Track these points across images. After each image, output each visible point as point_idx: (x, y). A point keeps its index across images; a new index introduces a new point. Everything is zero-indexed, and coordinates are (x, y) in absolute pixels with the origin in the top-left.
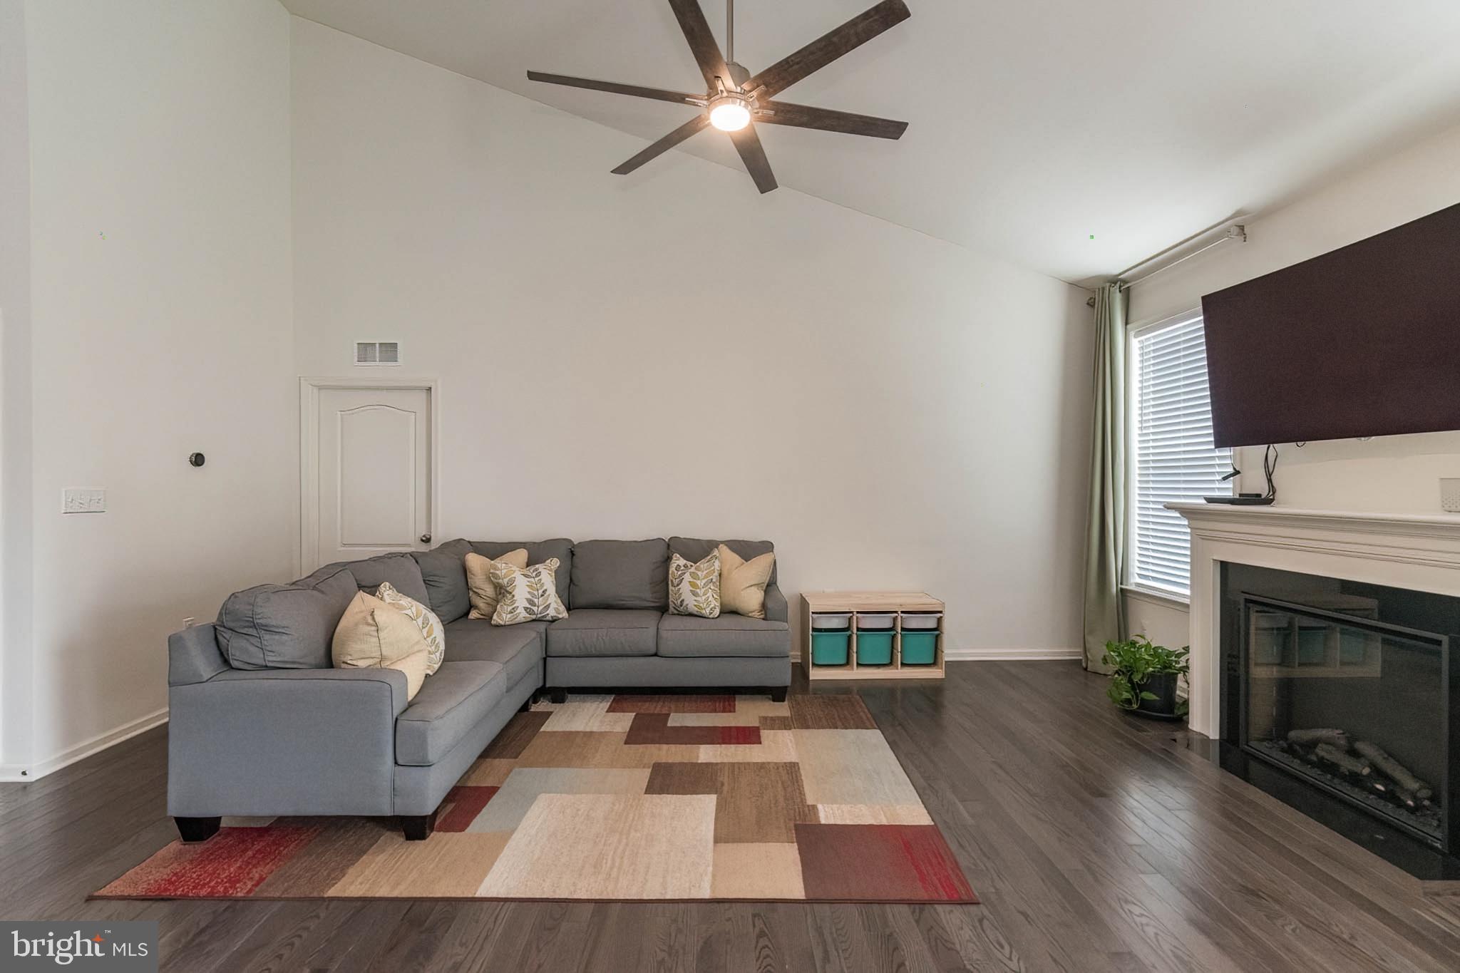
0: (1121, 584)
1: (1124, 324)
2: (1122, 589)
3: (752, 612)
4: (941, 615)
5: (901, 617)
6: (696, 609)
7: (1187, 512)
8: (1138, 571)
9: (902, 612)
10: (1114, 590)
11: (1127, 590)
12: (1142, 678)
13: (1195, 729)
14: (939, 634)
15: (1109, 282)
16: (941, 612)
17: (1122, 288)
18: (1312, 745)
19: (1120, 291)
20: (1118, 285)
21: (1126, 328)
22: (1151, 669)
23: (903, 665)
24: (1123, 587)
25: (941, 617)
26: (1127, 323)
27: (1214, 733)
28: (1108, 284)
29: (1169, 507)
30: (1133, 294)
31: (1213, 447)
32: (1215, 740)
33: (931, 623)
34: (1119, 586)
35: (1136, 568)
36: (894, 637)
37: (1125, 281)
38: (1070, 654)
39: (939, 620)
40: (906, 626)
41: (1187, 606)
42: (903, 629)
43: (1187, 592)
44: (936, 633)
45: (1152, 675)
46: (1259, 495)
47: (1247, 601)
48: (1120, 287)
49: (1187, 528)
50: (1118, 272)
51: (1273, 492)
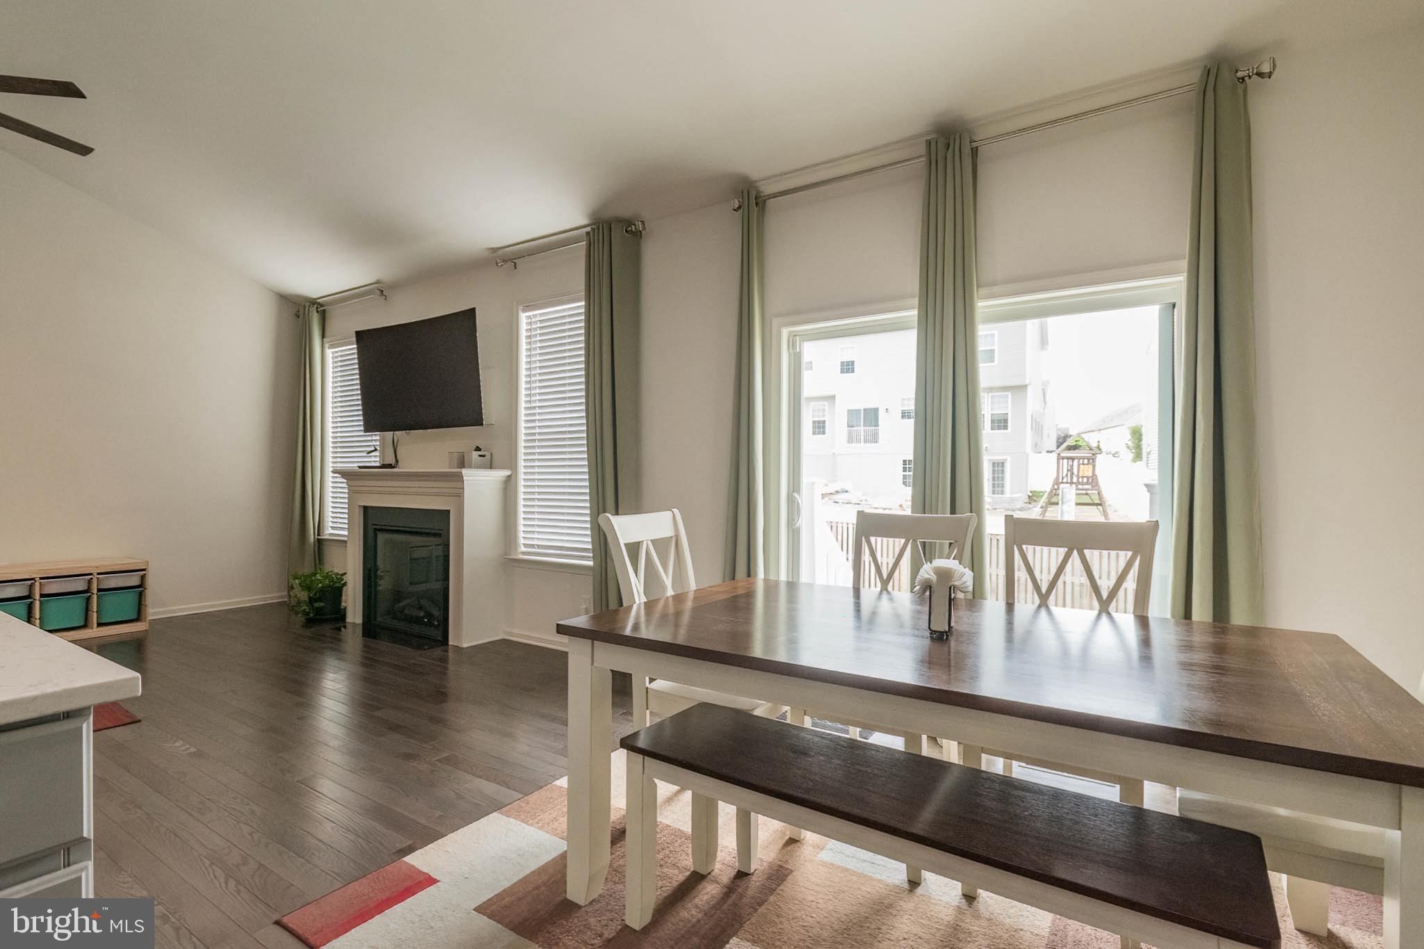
0: (319, 535)
1: (321, 336)
2: (318, 539)
4: (145, 572)
5: (98, 578)
7: (345, 474)
8: (331, 524)
9: (98, 574)
10: (312, 540)
11: (322, 539)
12: (316, 594)
13: (350, 621)
14: (142, 591)
15: (310, 302)
16: (144, 570)
17: (319, 310)
19: (317, 312)
20: (316, 306)
21: (323, 341)
22: (320, 585)
23: (99, 625)
24: (319, 537)
25: (145, 574)
26: (323, 336)
27: (359, 620)
28: (307, 304)
30: (327, 315)
31: (363, 433)
32: (359, 624)
33: (134, 580)
34: (316, 537)
35: (330, 523)
36: (88, 600)
37: (322, 305)
38: (279, 597)
39: (143, 577)
40: (102, 587)
42: (99, 590)
43: (346, 533)
44: (140, 590)
45: (321, 590)
46: (391, 465)
47: (375, 529)
48: (317, 308)
49: (345, 485)
50: (315, 297)
51: (397, 461)
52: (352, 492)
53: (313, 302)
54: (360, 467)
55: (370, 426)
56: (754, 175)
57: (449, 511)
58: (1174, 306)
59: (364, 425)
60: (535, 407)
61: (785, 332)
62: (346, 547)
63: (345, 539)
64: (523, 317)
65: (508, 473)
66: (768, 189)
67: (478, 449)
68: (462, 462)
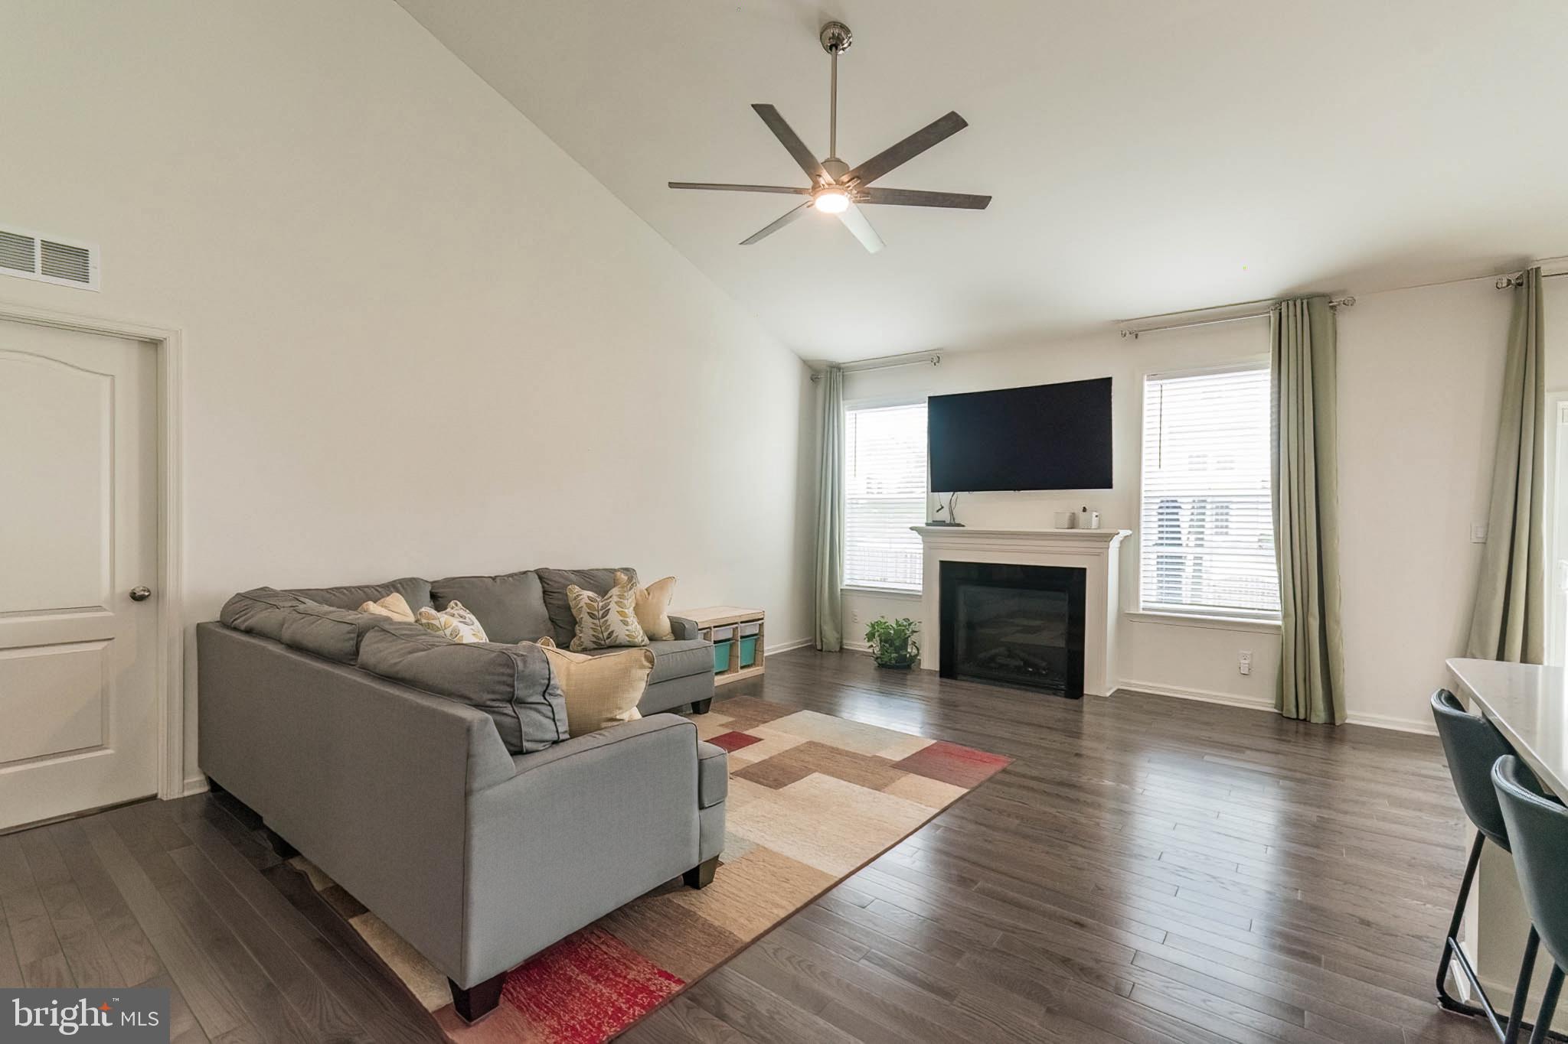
3: (665, 636)
4: (762, 621)
5: (740, 626)
6: (628, 639)
7: (918, 531)
9: (742, 622)
13: (925, 668)
15: (831, 366)
16: (762, 619)
18: (992, 659)
20: (839, 370)
23: (741, 667)
25: (763, 623)
27: (936, 667)
29: (912, 529)
30: (846, 379)
31: (929, 490)
32: (936, 671)
33: (756, 629)
36: (733, 646)
37: (844, 370)
38: (806, 642)
39: (761, 625)
40: (740, 634)
41: (920, 596)
42: (740, 637)
43: (920, 588)
44: (759, 636)
46: (944, 522)
48: (841, 372)
49: (919, 541)
50: (841, 362)
51: (954, 519)
52: (928, 549)
53: (835, 366)
54: (927, 524)
55: (936, 486)
57: (1085, 569)
59: (931, 487)
61: (1560, 406)
62: (922, 601)
63: (920, 594)
64: (1146, 384)
65: (1129, 532)
67: (1085, 510)
68: (1073, 524)
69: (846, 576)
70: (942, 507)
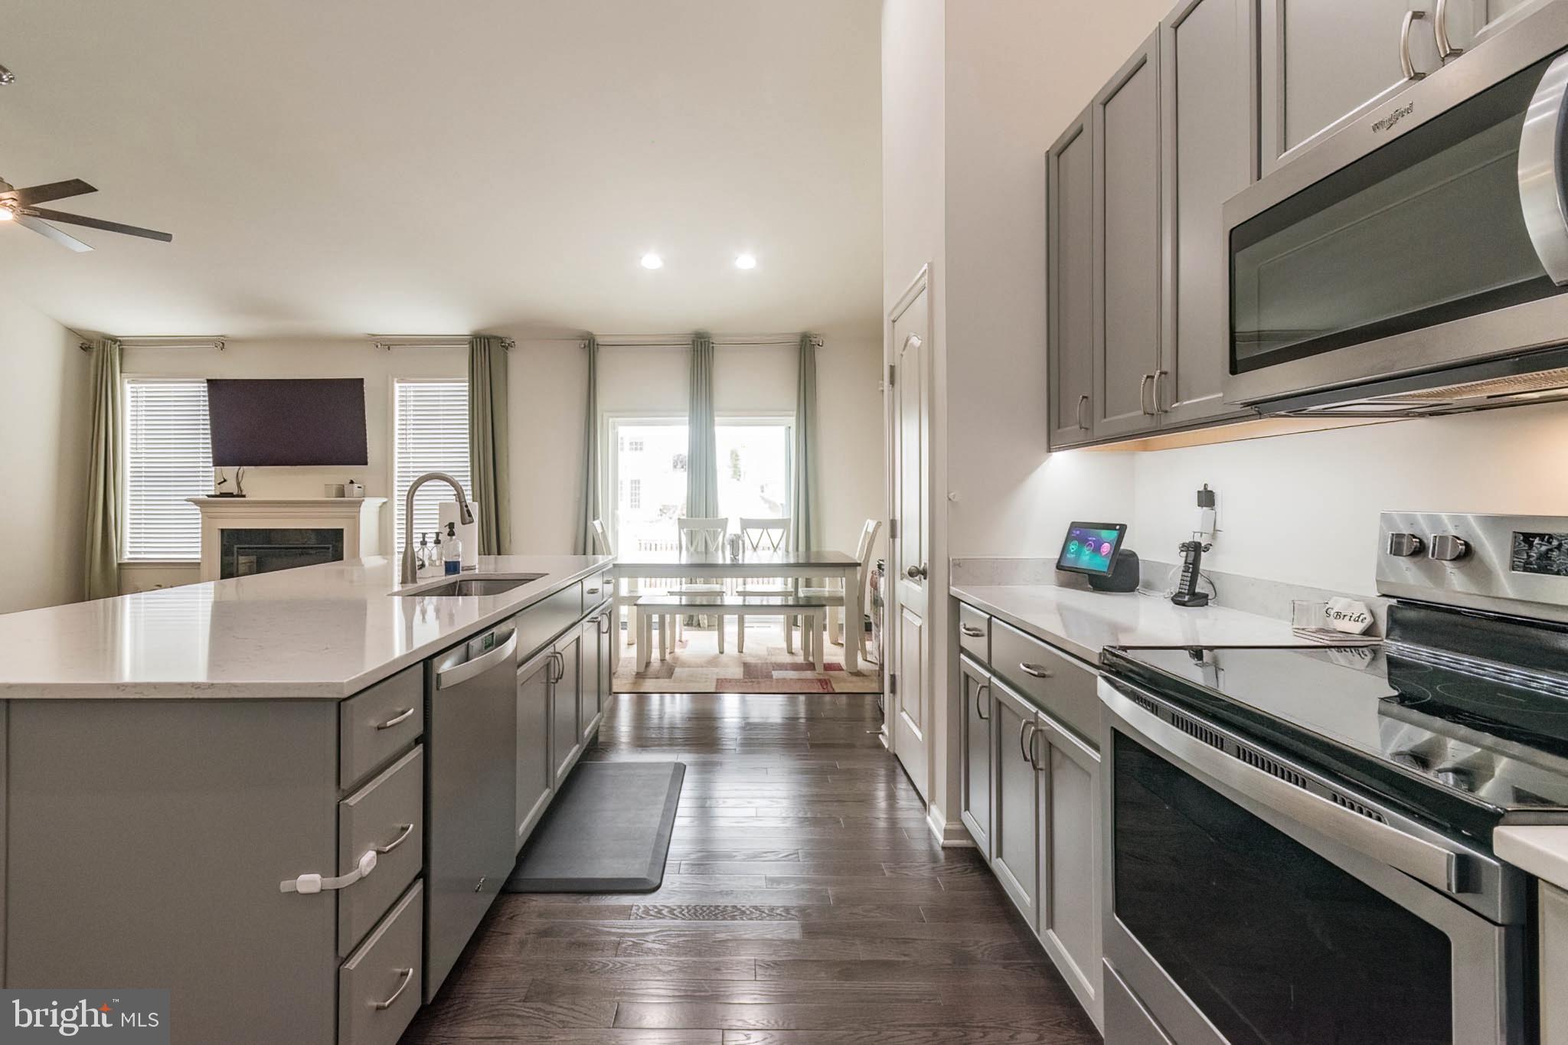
2: (119, 564)
7: (197, 502)
8: (130, 549)
10: (115, 565)
11: (122, 564)
19: (119, 349)
20: (118, 344)
21: (121, 376)
24: (120, 562)
26: (121, 372)
29: (189, 501)
31: (211, 465)
34: (118, 561)
41: (199, 564)
43: (199, 556)
46: (232, 493)
48: (119, 346)
49: (198, 512)
50: (117, 335)
51: (241, 491)
52: (207, 518)
53: (114, 340)
54: (209, 496)
55: (219, 461)
56: (594, 333)
57: (342, 530)
58: (790, 428)
59: (214, 462)
60: (409, 453)
61: (611, 420)
62: (199, 569)
63: (199, 561)
64: (397, 386)
65: (385, 500)
66: (599, 340)
67: (352, 482)
68: (341, 493)
69: (127, 547)
70: (225, 481)
